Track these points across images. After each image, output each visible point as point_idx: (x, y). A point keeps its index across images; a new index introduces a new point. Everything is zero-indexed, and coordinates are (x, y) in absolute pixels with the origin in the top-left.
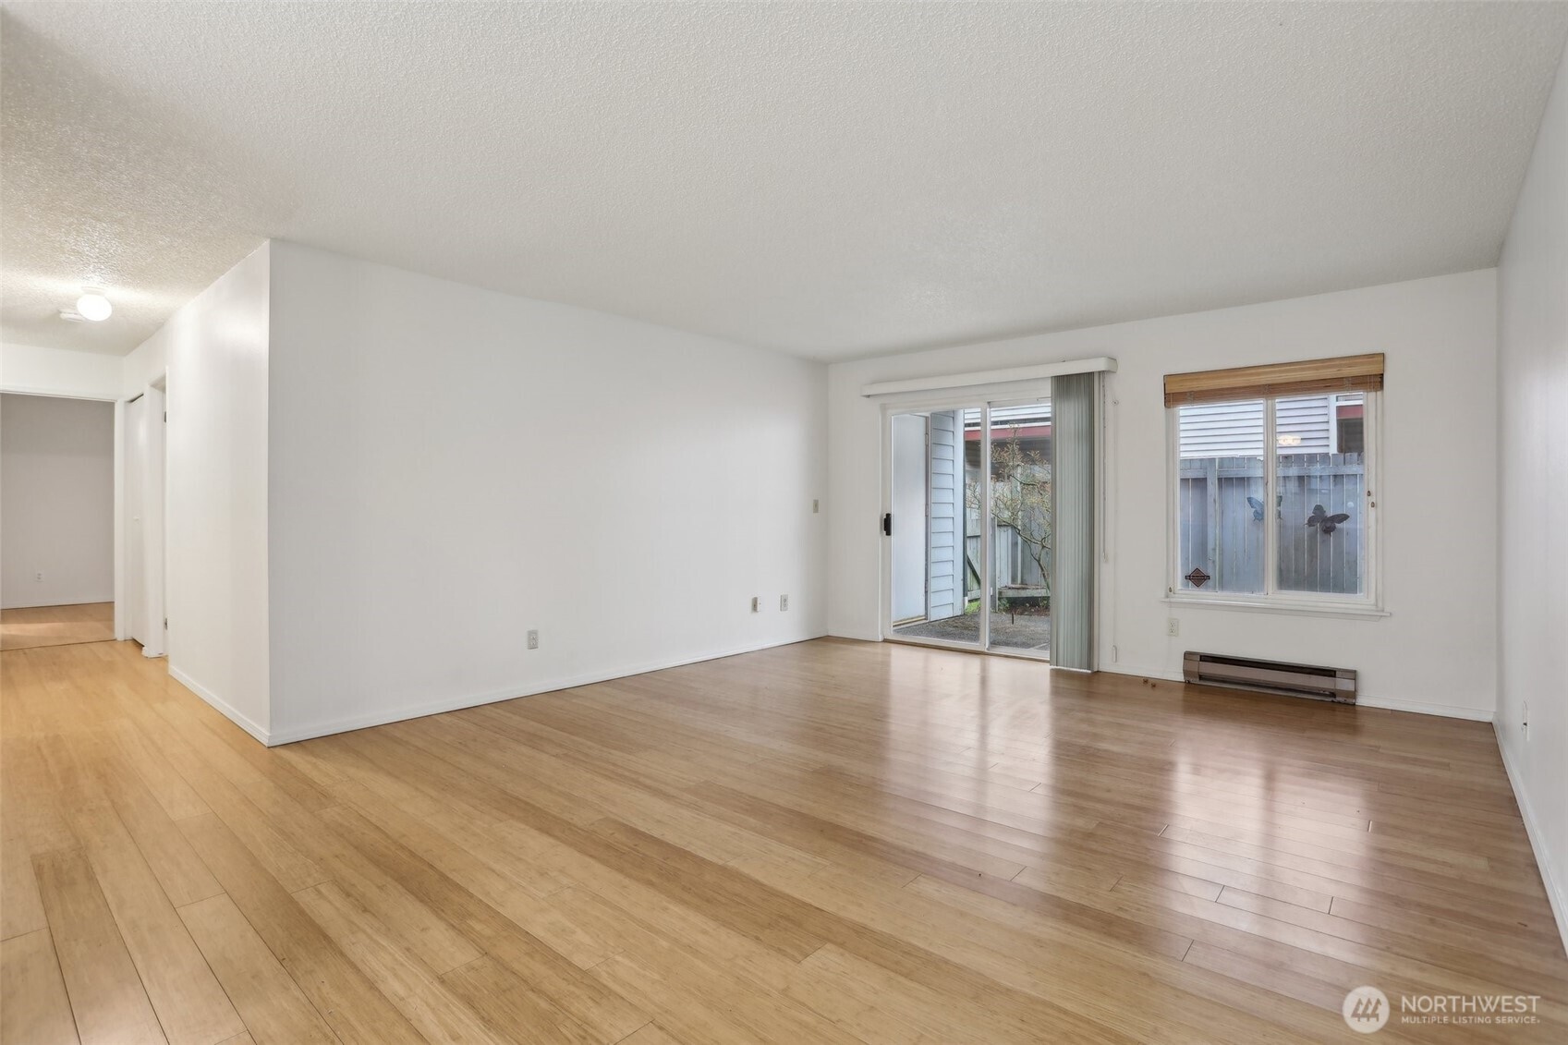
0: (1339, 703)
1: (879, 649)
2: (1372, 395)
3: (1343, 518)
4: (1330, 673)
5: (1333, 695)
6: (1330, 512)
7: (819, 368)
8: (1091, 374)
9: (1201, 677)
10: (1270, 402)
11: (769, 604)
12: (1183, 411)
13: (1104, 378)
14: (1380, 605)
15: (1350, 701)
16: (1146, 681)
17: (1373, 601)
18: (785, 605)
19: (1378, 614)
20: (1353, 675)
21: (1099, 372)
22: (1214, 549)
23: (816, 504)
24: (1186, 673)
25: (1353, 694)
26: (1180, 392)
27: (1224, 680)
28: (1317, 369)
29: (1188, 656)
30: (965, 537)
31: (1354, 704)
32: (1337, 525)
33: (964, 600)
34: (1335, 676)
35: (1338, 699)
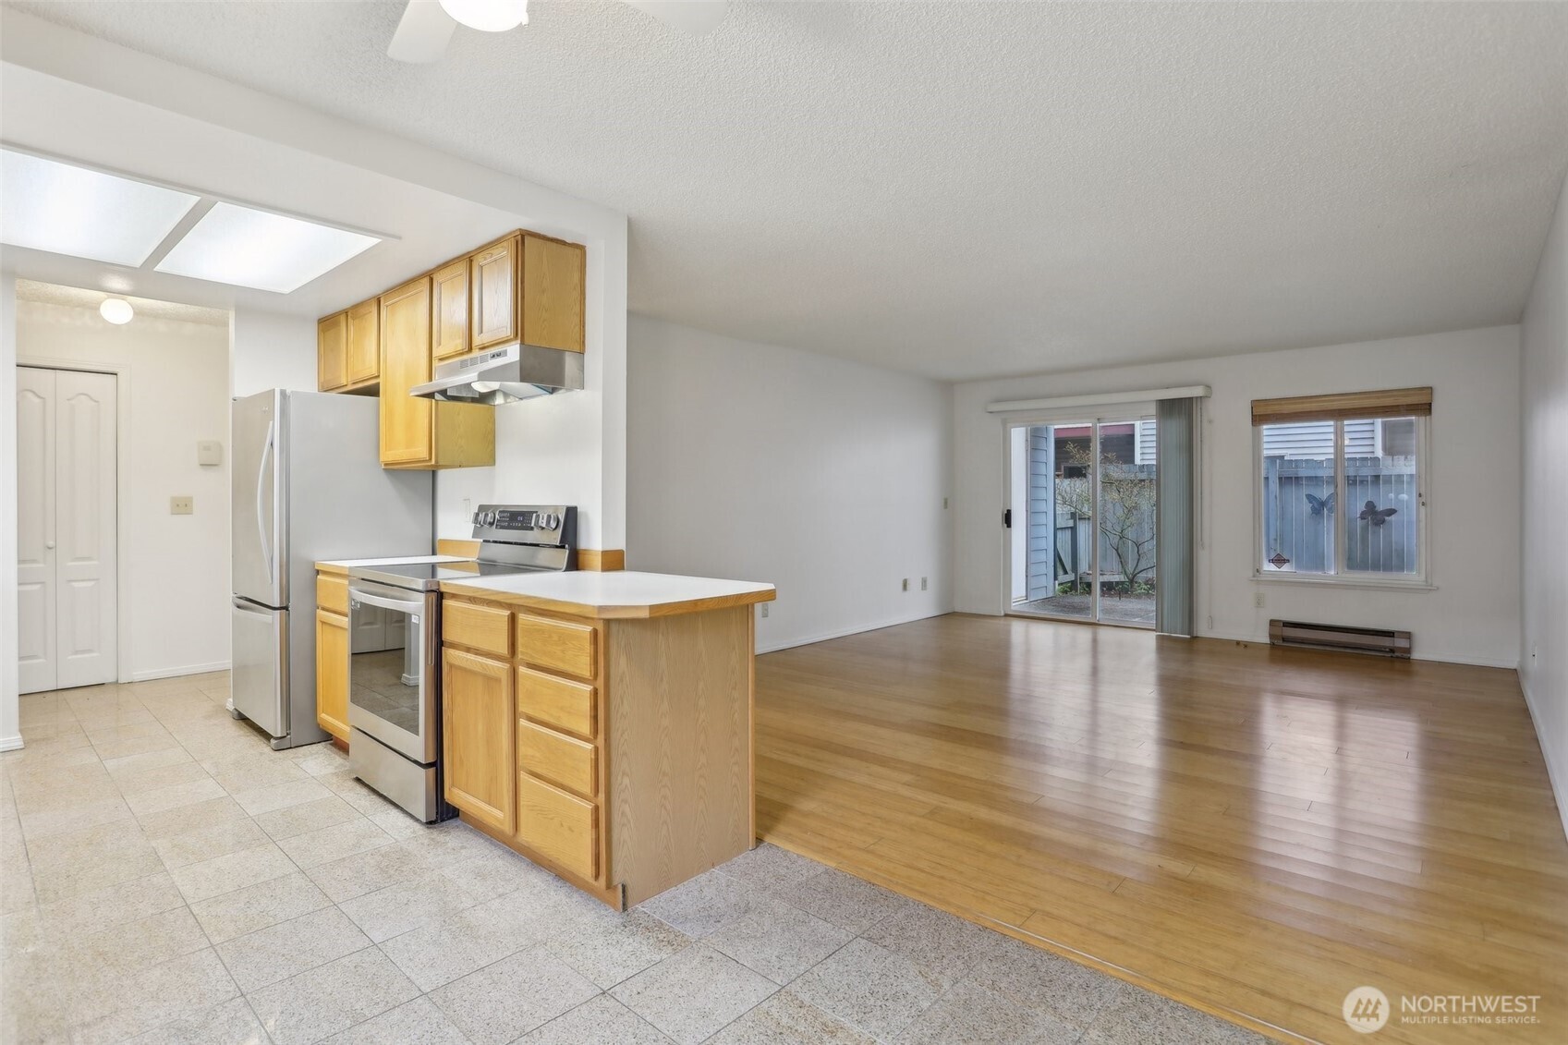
0: (1397, 657)
1: (1002, 622)
2: (1422, 419)
3: (1391, 512)
4: (1390, 634)
5: (1392, 651)
6: (1381, 507)
7: (947, 390)
8: (1191, 399)
9: (1284, 640)
10: (1339, 423)
11: (915, 585)
12: (1267, 429)
13: (1201, 402)
14: (1430, 581)
15: (1405, 655)
16: (1238, 643)
17: (1423, 577)
18: (925, 586)
19: (1428, 588)
20: (1408, 635)
21: (1197, 398)
22: (1276, 540)
23: (946, 503)
24: (1271, 636)
25: (1408, 650)
26: (1264, 414)
27: (1303, 641)
28: (1378, 398)
29: (1273, 623)
30: (1056, 529)
31: (1409, 658)
32: (1387, 518)
33: (1054, 584)
34: (1393, 636)
35: (1396, 654)
